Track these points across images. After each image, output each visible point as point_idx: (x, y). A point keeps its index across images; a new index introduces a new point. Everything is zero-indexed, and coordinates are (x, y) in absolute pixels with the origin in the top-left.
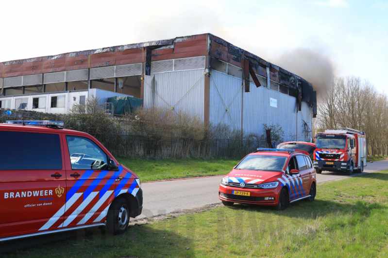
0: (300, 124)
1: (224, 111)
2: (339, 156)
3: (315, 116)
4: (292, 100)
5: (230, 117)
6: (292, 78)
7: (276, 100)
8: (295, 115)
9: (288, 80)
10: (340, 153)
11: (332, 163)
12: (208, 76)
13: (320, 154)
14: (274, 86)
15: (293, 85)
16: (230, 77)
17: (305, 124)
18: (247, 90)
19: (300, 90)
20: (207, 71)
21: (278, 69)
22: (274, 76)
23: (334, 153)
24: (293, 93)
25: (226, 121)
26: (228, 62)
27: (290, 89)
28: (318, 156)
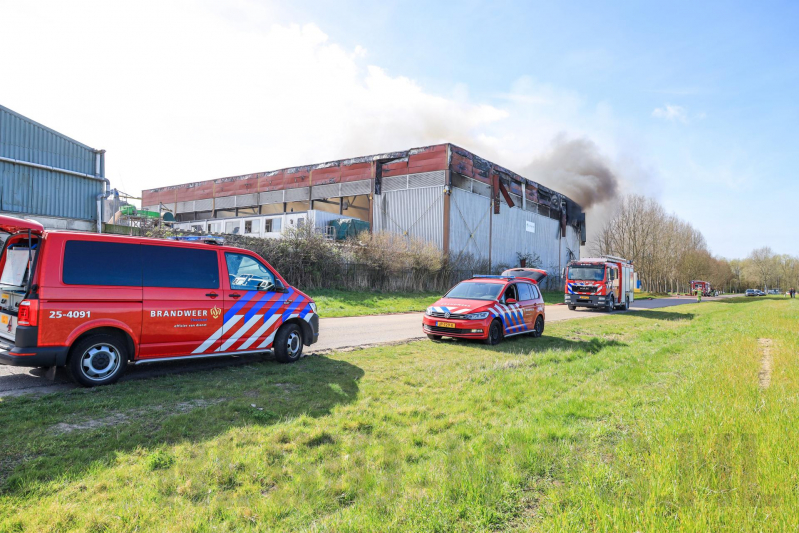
0: (564, 253)
1: (467, 236)
2: (596, 288)
3: (583, 243)
4: (555, 223)
5: (475, 244)
6: (554, 197)
7: (533, 224)
8: (557, 241)
9: (550, 200)
10: (597, 285)
11: (587, 298)
12: (449, 194)
13: (573, 287)
14: (531, 206)
15: (556, 206)
16: (476, 196)
17: (571, 253)
18: (497, 211)
19: (564, 212)
20: (447, 188)
21: (536, 186)
22: (532, 194)
23: (590, 285)
24: (556, 215)
25: (471, 249)
26: (473, 177)
27: (552, 210)
28: (570, 288)
